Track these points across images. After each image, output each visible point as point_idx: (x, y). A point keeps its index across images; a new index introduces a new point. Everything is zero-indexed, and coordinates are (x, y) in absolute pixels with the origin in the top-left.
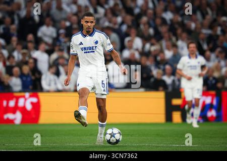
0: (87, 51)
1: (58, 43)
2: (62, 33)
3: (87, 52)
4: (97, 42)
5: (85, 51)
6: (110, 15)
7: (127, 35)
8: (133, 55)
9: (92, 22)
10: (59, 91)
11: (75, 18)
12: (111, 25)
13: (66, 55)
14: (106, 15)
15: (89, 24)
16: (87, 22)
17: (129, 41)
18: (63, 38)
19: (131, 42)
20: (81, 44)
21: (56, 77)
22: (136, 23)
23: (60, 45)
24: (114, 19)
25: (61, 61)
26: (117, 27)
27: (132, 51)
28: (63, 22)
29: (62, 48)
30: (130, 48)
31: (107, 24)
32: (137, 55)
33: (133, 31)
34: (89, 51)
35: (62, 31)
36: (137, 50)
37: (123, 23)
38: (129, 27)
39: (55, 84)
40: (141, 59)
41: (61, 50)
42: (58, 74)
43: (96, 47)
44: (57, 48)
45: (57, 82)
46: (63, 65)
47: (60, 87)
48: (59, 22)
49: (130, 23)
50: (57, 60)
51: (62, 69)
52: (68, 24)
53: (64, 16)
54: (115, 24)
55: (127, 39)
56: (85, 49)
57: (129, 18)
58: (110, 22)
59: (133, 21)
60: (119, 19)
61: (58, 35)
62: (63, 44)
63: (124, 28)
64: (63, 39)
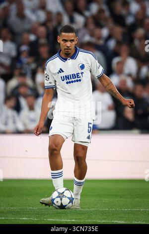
0: (70, 80)
1: (18, 65)
2: (24, 51)
3: (70, 82)
4: (82, 67)
5: (68, 81)
6: (91, 26)
7: (116, 54)
8: (123, 83)
9: (72, 41)
10: (19, 132)
11: (42, 30)
12: (93, 40)
13: (29, 82)
14: (86, 25)
15: (68, 44)
16: (65, 41)
17: (118, 63)
18: (26, 57)
19: (121, 63)
20: (61, 71)
21: (14, 113)
22: (128, 38)
23: (21, 68)
24: (97, 31)
25: (22, 90)
26: (101, 42)
27: (123, 77)
28: (25, 36)
29: (23, 71)
30: (120, 72)
31: (87, 38)
32: (129, 83)
33: (124, 49)
34: (73, 80)
35: (24, 48)
36: (130, 75)
37: (110, 37)
38: (119, 43)
39: (14, 122)
40: (135, 88)
41: (23, 75)
42: (17, 108)
43: (82, 73)
44: (17, 72)
45: (17, 119)
46: (25, 96)
47: (21, 127)
48: (21, 34)
49: (120, 37)
50: (17, 88)
51: (23, 102)
52: (32, 38)
53: (27, 26)
54: (99, 38)
55: (116, 61)
56: (67, 77)
57: (118, 30)
58: (92, 35)
59: (124, 35)
60: (105, 32)
61: (19, 53)
62: (25, 66)
63: (112, 44)
64: (25, 59)
